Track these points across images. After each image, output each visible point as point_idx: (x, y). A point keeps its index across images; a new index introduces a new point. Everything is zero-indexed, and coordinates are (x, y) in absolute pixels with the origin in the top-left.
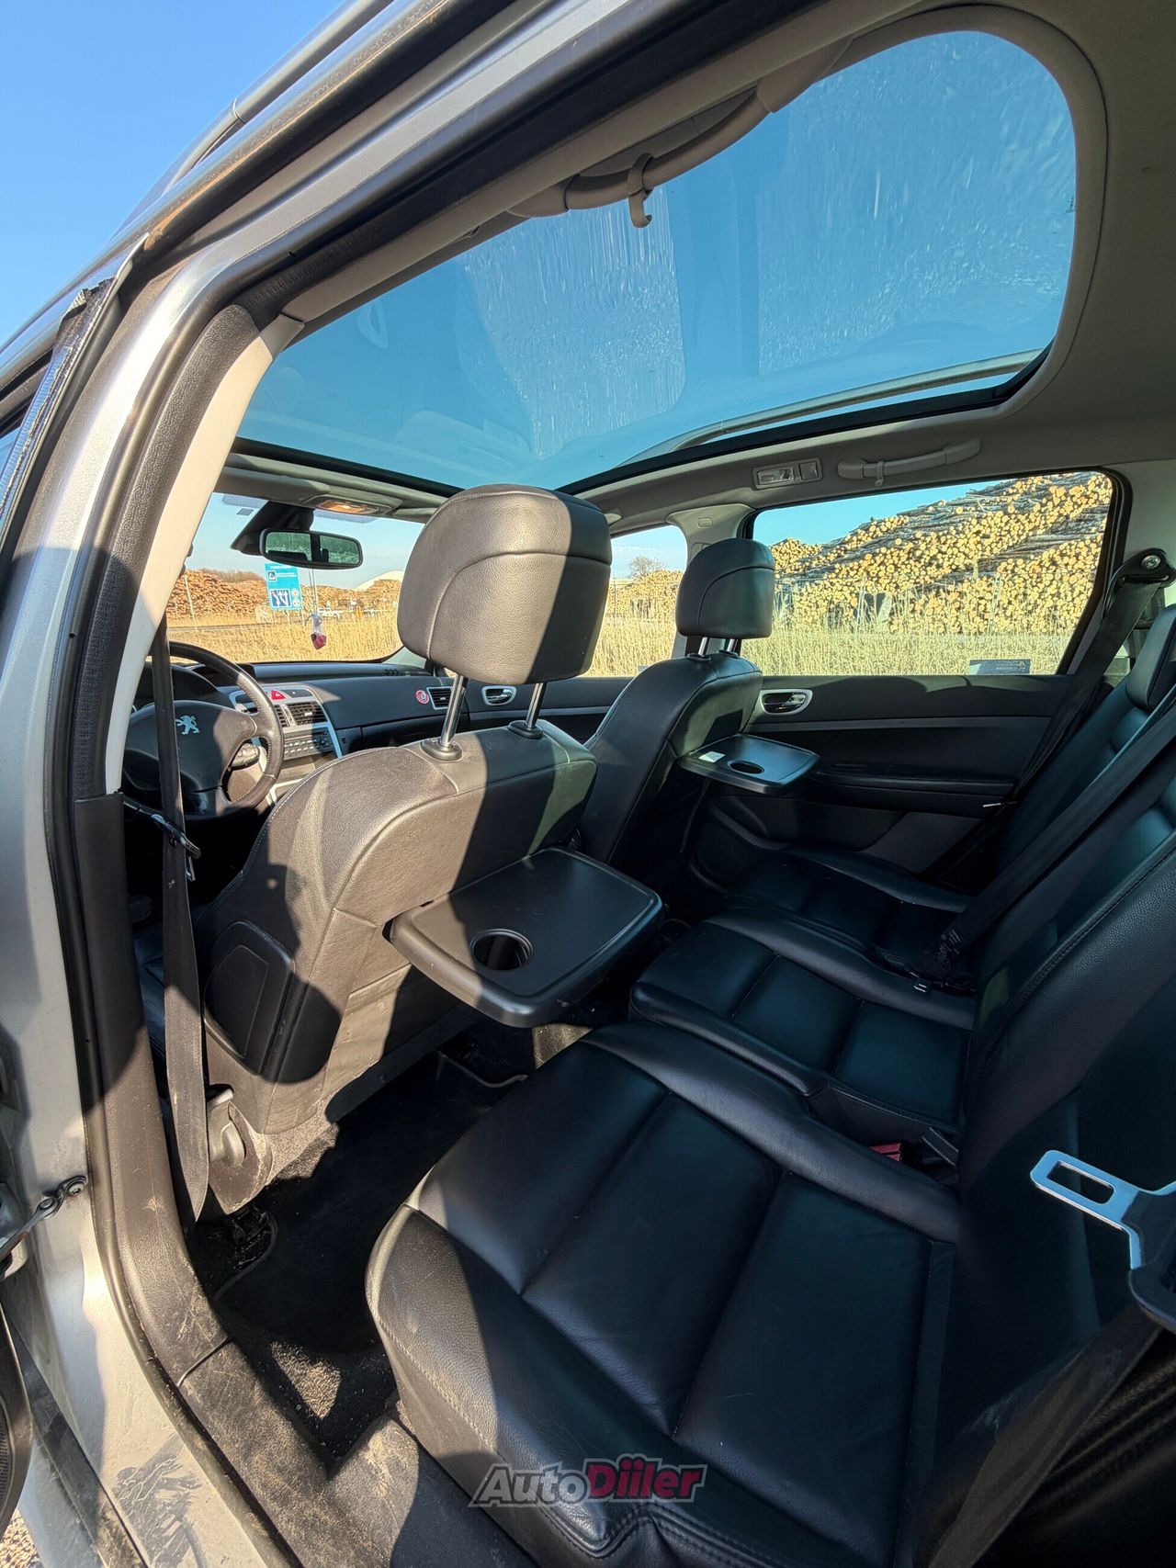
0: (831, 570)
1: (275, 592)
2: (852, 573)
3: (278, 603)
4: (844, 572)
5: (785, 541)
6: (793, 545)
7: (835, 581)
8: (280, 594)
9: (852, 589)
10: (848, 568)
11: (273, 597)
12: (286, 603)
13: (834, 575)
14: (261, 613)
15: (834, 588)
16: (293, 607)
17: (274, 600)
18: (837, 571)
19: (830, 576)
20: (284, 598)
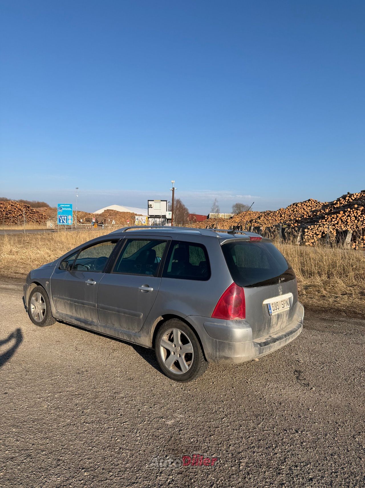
0: (323, 218)
1: (61, 216)
2: (333, 220)
3: (61, 221)
4: (329, 219)
5: (309, 200)
6: (313, 202)
7: (325, 223)
8: (63, 217)
9: (334, 227)
10: (332, 217)
11: (59, 219)
12: (65, 222)
13: (324, 220)
14: (50, 224)
15: (325, 226)
16: (68, 223)
17: (60, 220)
18: (326, 218)
19: (322, 221)
20: (64, 219)
